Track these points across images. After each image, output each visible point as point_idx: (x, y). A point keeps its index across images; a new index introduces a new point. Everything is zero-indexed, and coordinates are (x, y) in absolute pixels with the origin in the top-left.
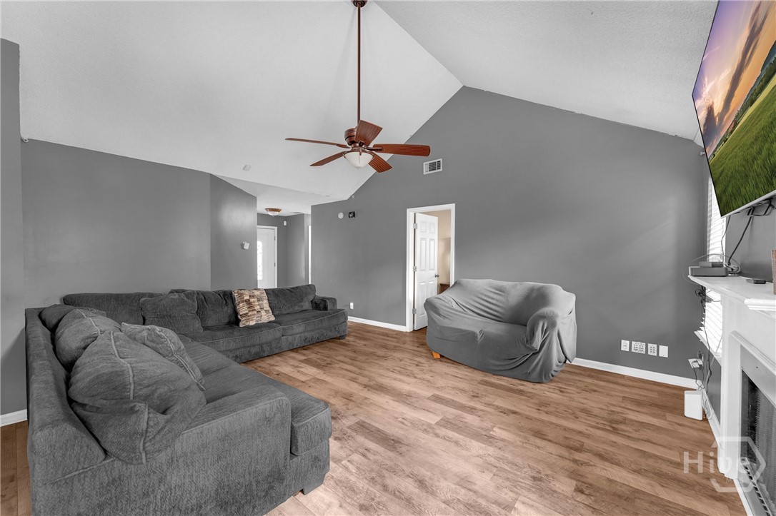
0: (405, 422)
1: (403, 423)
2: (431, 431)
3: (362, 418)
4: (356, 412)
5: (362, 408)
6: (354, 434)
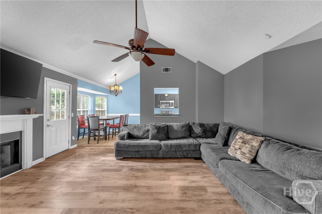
0: (102, 177)
1: (103, 177)
2: (90, 178)
3: (121, 173)
4: (126, 173)
5: (126, 176)
6: (119, 168)
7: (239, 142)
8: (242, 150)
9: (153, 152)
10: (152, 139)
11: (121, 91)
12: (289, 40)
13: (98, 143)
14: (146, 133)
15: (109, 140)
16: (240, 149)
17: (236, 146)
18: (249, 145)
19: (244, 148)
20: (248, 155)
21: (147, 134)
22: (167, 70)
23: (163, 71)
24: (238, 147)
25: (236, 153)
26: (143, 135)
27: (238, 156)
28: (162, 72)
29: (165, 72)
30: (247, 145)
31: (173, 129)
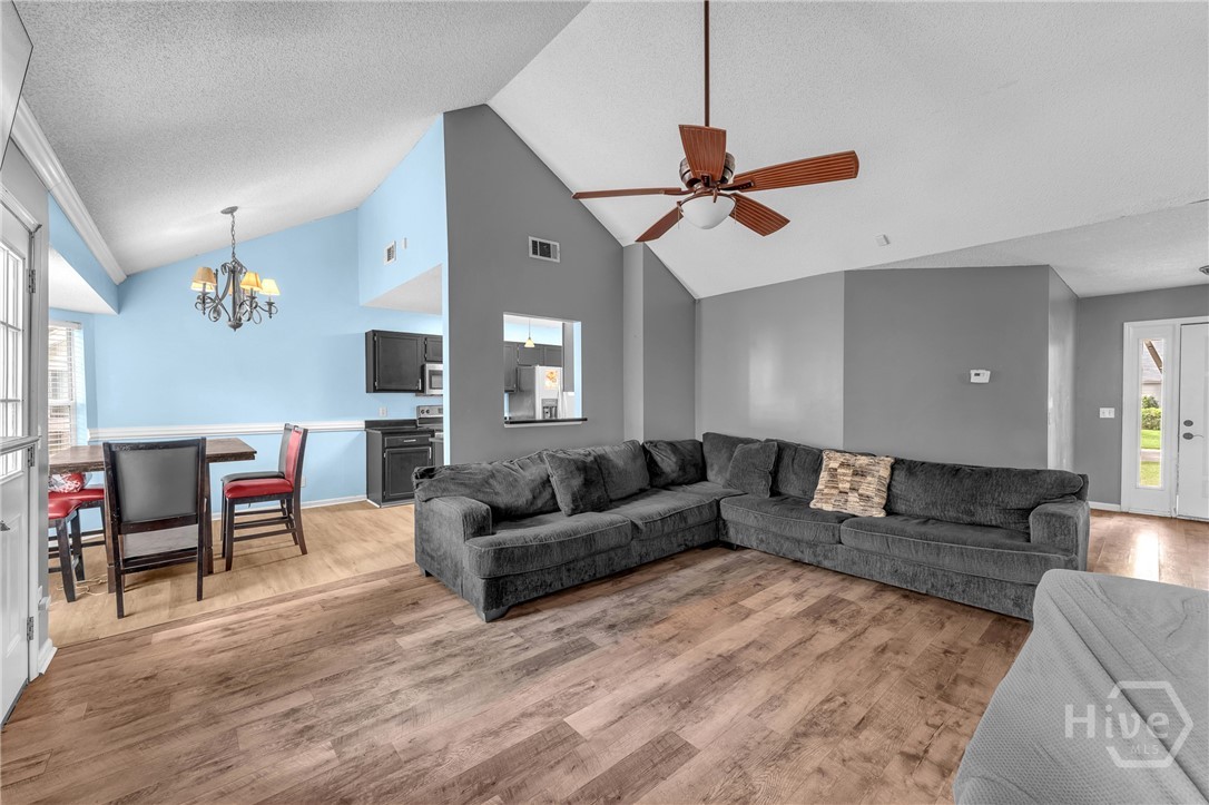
7: (844, 475)
8: (860, 491)
9: (612, 554)
10: (574, 512)
11: (270, 304)
12: (910, 260)
13: (200, 597)
14: (540, 492)
15: (228, 567)
16: (853, 489)
17: (840, 485)
18: (873, 476)
19: (864, 486)
20: (876, 500)
21: (546, 495)
22: (544, 250)
23: (535, 252)
24: (848, 485)
25: (846, 500)
26: (532, 504)
27: (854, 506)
28: (531, 255)
29: (538, 257)
30: (869, 479)
31: (613, 466)
